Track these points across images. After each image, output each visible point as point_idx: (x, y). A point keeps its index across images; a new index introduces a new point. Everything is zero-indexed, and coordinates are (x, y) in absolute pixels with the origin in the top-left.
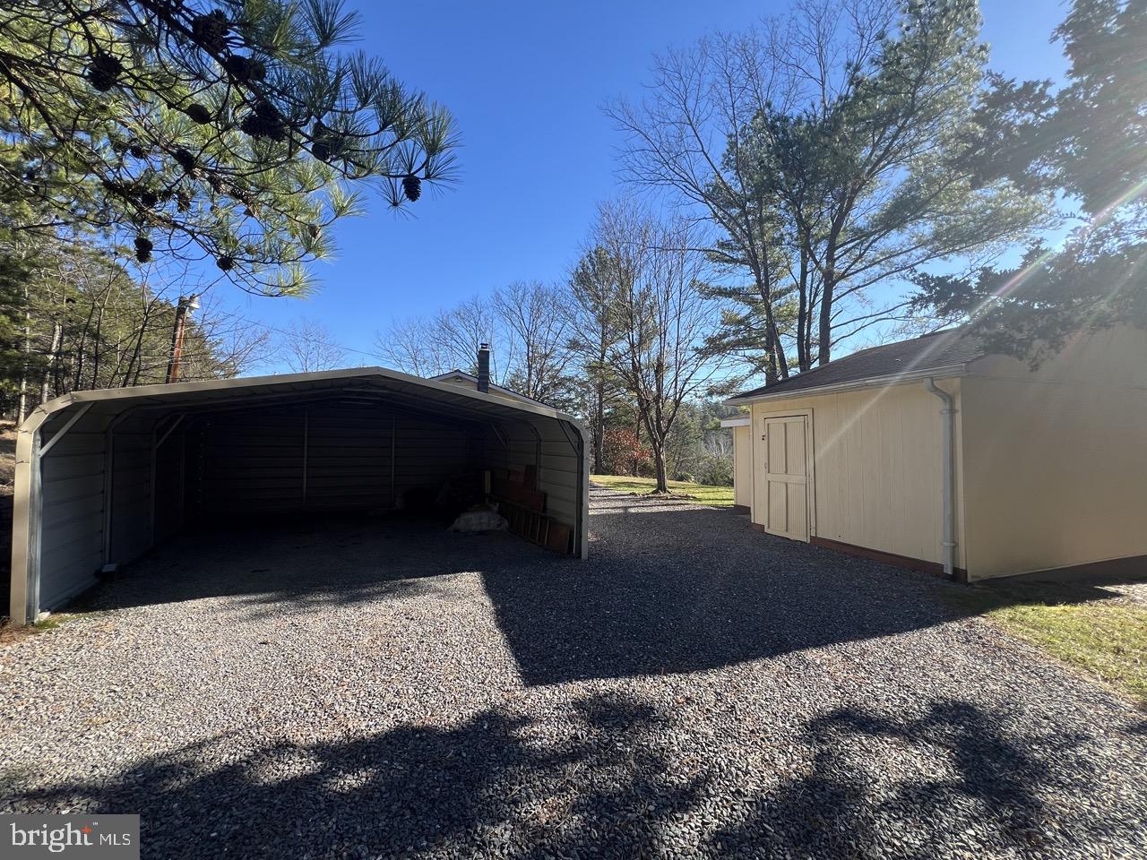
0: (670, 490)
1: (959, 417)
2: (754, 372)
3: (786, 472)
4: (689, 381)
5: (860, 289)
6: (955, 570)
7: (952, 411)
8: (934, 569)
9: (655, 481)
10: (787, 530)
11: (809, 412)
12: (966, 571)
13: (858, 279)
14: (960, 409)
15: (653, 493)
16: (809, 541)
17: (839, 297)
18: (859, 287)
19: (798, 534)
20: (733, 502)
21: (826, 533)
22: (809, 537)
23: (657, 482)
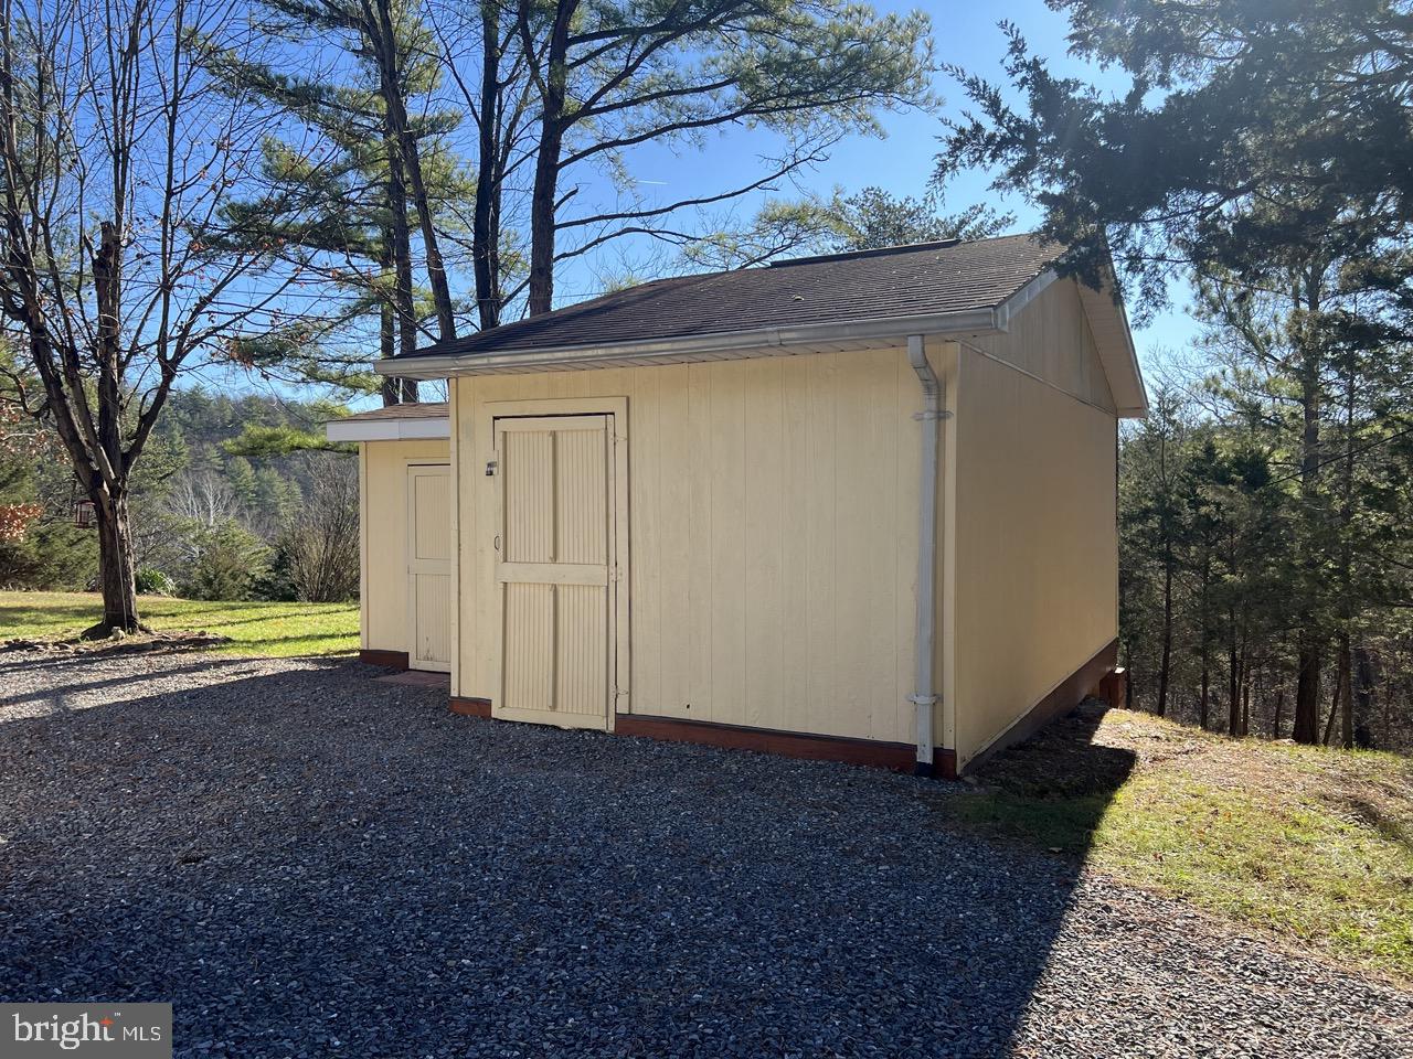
0: (145, 623)
1: (951, 426)
2: (355, 313)
3: (555, 558)
4: (209, 308)
5: (619, 148)
6: (938, 752)
7: (941, 415)
8: (896, 757)
9: (97, 599)
10: (554, 707)
11: (618, 407)
12: (955, 751)
13: (616, 124)
14: (954, 412)
15: (92, 634)
16: (612, 728)
17: (575, 158)
18: (618, 143)
19: (585, 711)
20: (356, 643)
21: (656, 701)
22: (612, 717)
23: (102, 602)
